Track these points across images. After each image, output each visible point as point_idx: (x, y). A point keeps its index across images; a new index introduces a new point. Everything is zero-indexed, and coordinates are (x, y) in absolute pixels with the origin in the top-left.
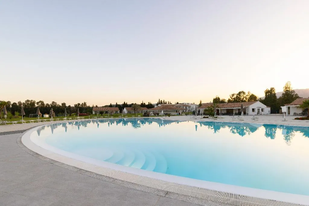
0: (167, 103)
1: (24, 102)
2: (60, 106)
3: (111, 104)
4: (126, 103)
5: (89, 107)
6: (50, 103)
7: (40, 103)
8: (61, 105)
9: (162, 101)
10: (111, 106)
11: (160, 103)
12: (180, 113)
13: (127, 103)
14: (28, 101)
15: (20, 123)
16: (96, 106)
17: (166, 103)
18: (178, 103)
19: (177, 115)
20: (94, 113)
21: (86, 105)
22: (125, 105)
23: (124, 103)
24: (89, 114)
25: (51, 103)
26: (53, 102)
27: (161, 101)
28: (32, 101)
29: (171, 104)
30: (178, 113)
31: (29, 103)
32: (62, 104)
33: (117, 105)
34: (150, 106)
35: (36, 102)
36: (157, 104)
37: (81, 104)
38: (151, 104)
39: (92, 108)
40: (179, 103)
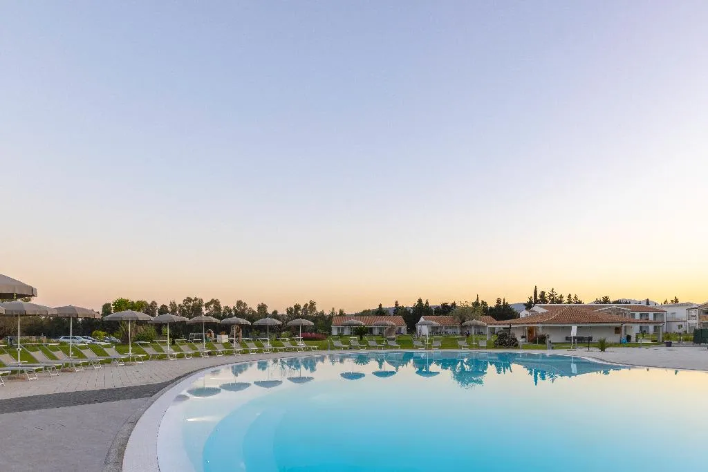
0: (565, 299)
1: (182, 303)
2: (254, 312)
3: (380, 305)
4: (424, 303)
5: (322, 315)
6: (232, 305)
7: (212, 306)
8: (256, 310)
9: (547, 294)
10: (381, 312)
11: (539, 299)
12: (629, 338)
13: (427, 303)
14: (189, 300)
15: (163, 357)
16: (342, 313)
17: (560, 302)
18: (606, 300)
19: (620, 344)
20: (335, 332)
21: (315, 309)
22: (422, 309)
23: (420, 301)
24: (325, 334)
25: (235, 304)
26: (239, 303)
27: (543, 293)
28: (196, 299)
29: (580, 302)
30: (624, 337)
31: (191, 304)
32: (259, 308)
33: (398, 310)
34: (503, 312)
35: (205, 302)
36: (528, 306)
37: (302, 307)
38: (506, 306)
39: (331, 317)
40: (611, 300)
